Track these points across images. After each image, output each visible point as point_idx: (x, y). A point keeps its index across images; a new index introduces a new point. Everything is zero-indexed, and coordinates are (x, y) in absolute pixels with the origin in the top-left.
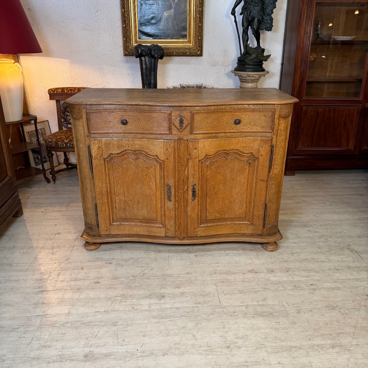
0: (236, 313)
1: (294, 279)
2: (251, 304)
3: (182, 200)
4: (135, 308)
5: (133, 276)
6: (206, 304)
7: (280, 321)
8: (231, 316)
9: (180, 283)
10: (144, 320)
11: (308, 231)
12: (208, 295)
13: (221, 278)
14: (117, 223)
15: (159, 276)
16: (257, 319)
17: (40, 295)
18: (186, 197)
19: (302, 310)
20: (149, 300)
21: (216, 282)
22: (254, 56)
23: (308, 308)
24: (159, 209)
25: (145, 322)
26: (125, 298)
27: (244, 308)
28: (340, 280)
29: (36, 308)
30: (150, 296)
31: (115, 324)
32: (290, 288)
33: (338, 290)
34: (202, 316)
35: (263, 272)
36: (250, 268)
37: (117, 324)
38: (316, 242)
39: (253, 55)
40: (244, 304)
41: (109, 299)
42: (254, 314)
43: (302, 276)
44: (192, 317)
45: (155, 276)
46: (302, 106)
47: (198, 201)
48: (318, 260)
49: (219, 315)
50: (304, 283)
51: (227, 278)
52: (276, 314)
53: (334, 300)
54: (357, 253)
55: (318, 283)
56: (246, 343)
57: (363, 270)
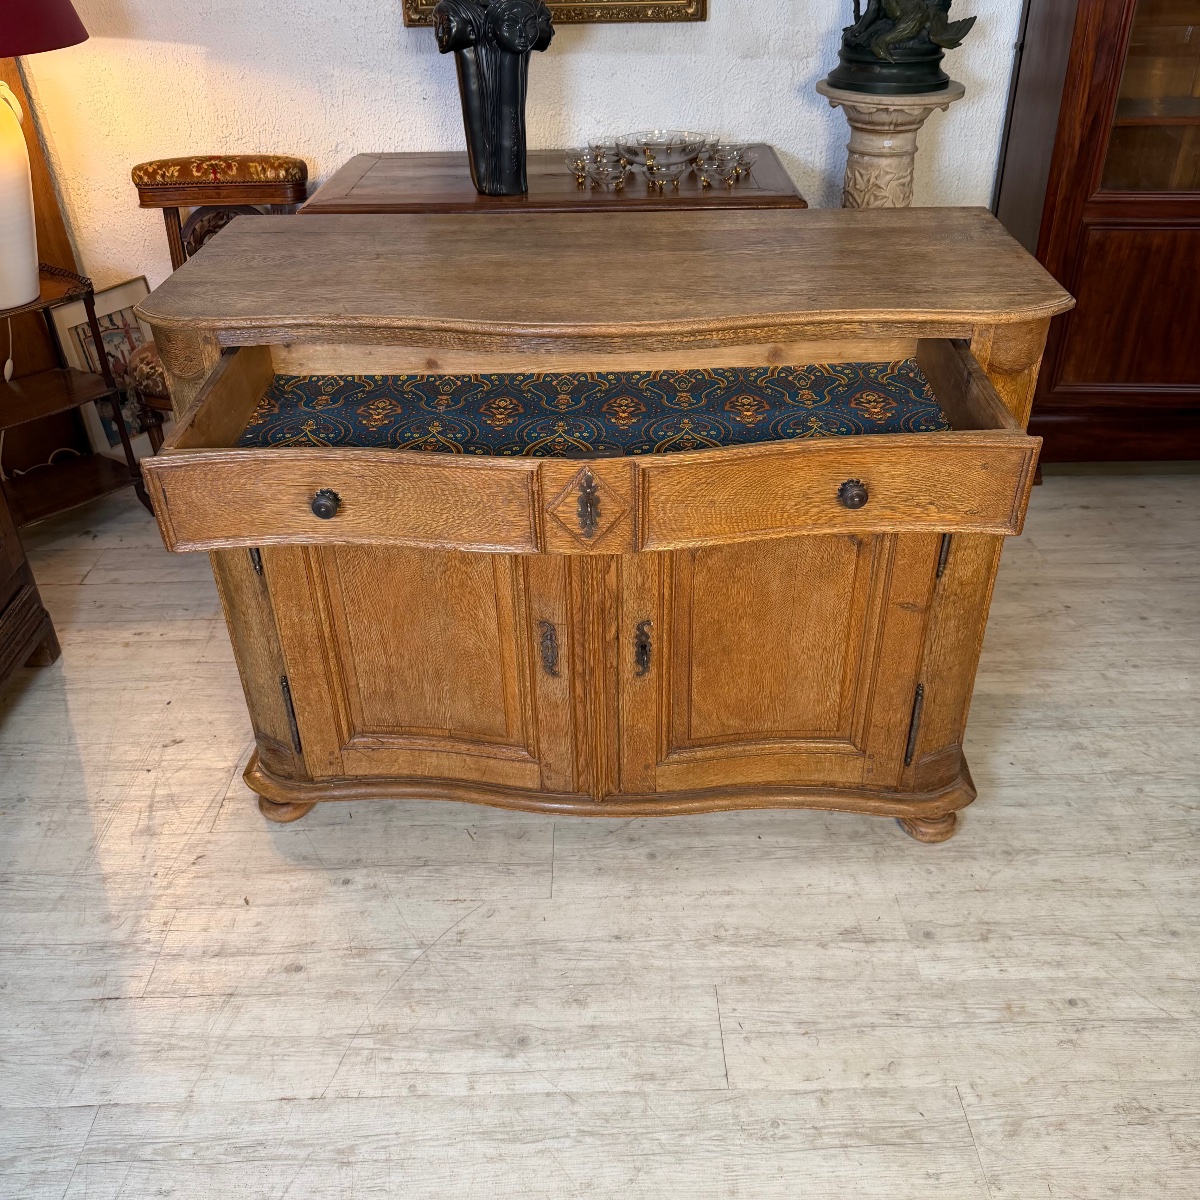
0: (780, 1131)
1: (1004, 976)
2: (839, 1085)
3: (599, 673)
4: (421, 1089)
5: (421, 945)
6: (674, 1083)
7: (944, 1169)
8: (762, 1139)
9: (585, 981)
10: (449, 1145)
11: (1072, 749)
12: (685, 1040)
13: (739, 963)
14: (365, 739)
15: (513, 947)
16: (857, 1156)
17: (95, 1016)
18: (615, 664)
19: (1029, 1121)
20: (471, 1053)
21: (717, 981)
22: (906, 28)
23: (1049, 1113)
24: (513, 697)
25: (452, 1151)
26: (385, 1042)
27: (812, 1104)
28: (1179, 984)
29: (76, 1072)
30: (477, 1035)
31: (344, 1159)
32: (990, 1016)
33: (1170, 1029)
34: (656, 1136)
35: (894, 940)
36: (848, 922)
37: (352, 1159)
38: (1100, 803)
39: (903, 26)
40: (814, 1086)
41: (332, 1043)
42: (847, 1135)
43: (1038, 961)
44: (623, 1138)
45: (499, 947)
46: (1088, 225)
47: (660, 676)
48: (1103, 886)
49: (718, 1132)
50: (1041, 992)
51: (760, 963)
52: (930, 1137)
53: (1153, 1079)
55: (1097, 997)
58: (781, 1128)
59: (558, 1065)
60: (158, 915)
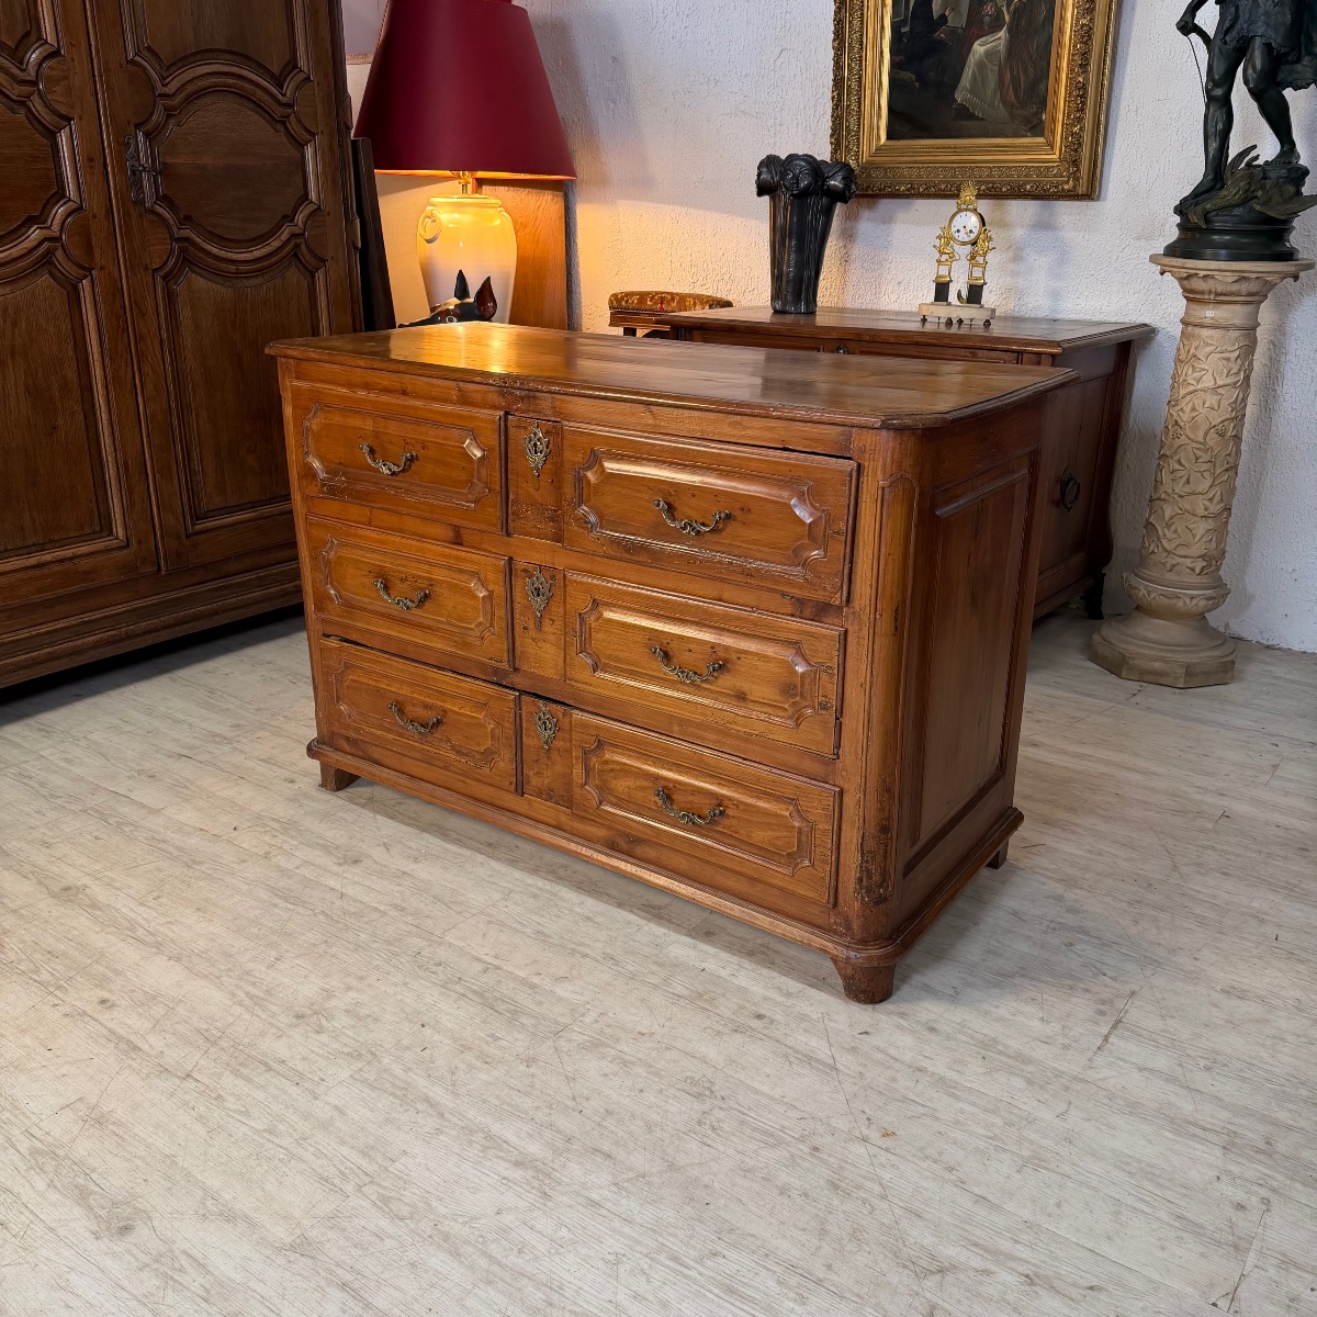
0: (434, 969)
2: (511, 969)
6: (411, 918)
7: (508, 1038)
8: (419, 966)
12: (451, 905)
16: (464, 1004)
19: (609, 1049)
20: (319, 853)
23: (632, 1053)
27: (477, 969)
29: (131, 778)
30: (336, 848)
32: (680, 990)
33: (820, 1071)
34: (360, 934)
41: (260, 818)
42: (475, 992)
50: (744, 999)
52: (525, 1020)
53: (751, 1084)
54: (1115, 1027)
55: (787, 1024)
56: (348, 1032)
57: (1029, 1075)
58: (441, 968)
59: (356, 879)
60: (260, 734)
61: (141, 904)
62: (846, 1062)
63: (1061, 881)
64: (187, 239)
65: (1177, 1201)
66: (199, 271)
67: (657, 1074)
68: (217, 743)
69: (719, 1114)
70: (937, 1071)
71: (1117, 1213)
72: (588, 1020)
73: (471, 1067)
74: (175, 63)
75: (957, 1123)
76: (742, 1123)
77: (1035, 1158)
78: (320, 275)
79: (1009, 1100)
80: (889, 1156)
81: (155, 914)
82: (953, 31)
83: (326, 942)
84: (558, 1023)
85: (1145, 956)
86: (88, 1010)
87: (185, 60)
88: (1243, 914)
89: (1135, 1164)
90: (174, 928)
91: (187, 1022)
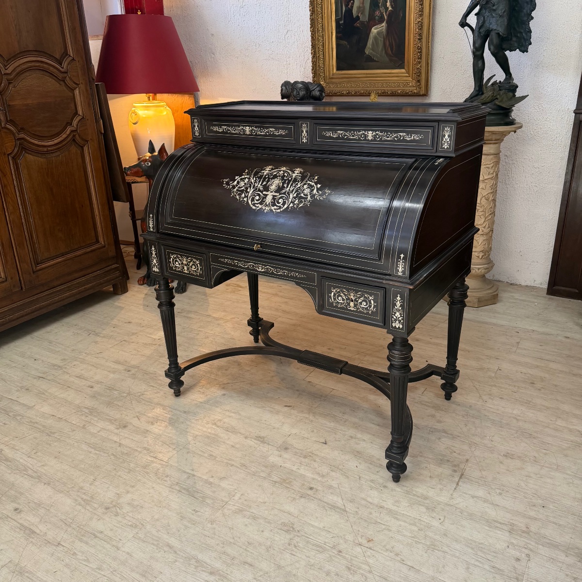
0: (165, 479)
1: (297, 470)
2: (200, 475)
4: (86, 426)
5: (129, 393)
7: (202, 511)
8: (158, 478)
12: (170, 445)
13: (213, 432)
16: (180, 495)
17: (35, 380)
19: (247, 512)
20: (108, 423)
23: (257, 513)
25: (76, 444)
26: (91, 412)
27: (185, 477)
30: (115, 420)
32: (275, 479)
34: (130, 464)
35: (272, 445)
36: (264, 435)
40: (192, 472)
41: (79, 407)
42: (185, 489)
43: (316, 472)
50: (304, 481)
51: (219, 435)
52: (209, 501)
53: (310, 523)
54: (461, 478)
55: (323, 491)
56: (129, 514)
57: (427, 505)
58: (168, 478)
59: (126, 435)
60: (75, 363)
61: (29, 457)
62: (350, 507)
63: (433, 407)
64: (23, 139)
65: (492, 560)
66: (29, 152)
67: (269, 523)
68: (56, 369)
69: (298, 539)
70: (388, 507)
71: (468, 568)
72: (236, 498)
73: (186, 527)
74: (10, 59)
75: (398, 531)
76: (308, 542)
77: (432, 545)
78: (86, 148)
79: (420, 518)
80: (371, 551)
81: (36, 462)
82: (362, 23)
83: (115, 469)
84: (223, 501)
85: (471, 442)
86: (9, 514)
87: (15, 57)
88: (510, 417)
89: (474, 544)
90: (45, 468)
91: (56, 516)
